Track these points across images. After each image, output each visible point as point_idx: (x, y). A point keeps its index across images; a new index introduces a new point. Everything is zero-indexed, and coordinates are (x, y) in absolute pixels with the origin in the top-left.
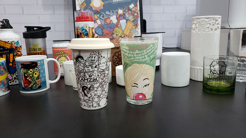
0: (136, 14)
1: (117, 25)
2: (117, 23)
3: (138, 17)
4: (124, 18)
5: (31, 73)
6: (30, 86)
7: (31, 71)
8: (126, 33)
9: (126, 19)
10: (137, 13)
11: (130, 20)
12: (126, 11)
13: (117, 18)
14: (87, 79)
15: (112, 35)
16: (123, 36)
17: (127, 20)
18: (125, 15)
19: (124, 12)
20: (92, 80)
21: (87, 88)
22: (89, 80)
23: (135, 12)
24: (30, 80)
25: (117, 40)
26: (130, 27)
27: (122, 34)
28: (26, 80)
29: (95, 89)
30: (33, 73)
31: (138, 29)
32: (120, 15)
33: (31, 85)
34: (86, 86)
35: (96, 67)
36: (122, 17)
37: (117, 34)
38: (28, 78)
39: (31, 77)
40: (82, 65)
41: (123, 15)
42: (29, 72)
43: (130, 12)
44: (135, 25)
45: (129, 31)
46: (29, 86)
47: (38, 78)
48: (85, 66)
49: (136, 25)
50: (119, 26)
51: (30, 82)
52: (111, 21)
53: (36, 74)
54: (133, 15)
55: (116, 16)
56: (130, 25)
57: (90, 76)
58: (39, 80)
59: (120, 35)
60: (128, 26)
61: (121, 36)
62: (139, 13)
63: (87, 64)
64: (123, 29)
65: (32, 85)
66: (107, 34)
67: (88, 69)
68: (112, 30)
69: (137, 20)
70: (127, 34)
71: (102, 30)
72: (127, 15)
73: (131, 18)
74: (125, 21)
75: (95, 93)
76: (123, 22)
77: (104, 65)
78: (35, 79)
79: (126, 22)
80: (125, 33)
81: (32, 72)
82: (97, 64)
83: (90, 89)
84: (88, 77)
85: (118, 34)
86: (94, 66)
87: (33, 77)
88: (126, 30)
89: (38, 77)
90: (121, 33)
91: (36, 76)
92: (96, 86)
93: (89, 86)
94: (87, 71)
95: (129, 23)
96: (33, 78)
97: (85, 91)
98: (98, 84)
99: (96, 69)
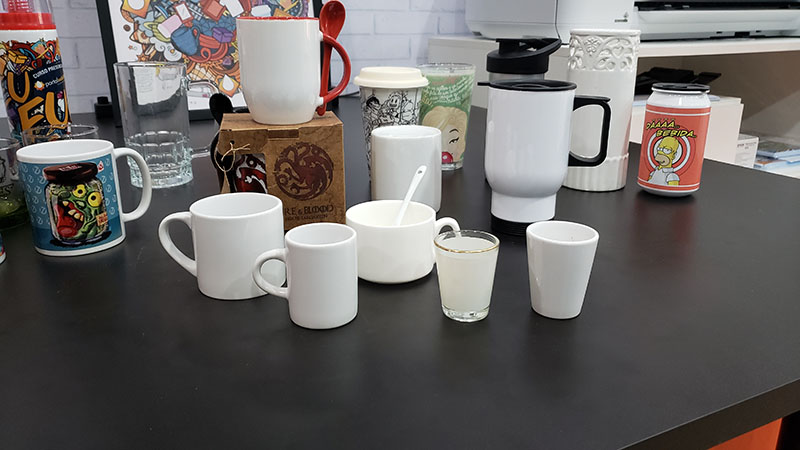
5: (80, 195)
6: (80, 234)
7: (80, 192)
15: (228, 54)
24: (77, 216)
28: (66, 218)
30: (87, 195)
33: (82, 229)
35: (397, 116)
38: (71, 213)
39: (82, 208)
40: (376, 112)
42: (75, 193)
46: (76, 234)
47: (101, 208)
48: (381, 114)
51: (79, 223)
52: (225, 8)
53: (94, 198)
58: (102, 215)
63: (384, 111)
65: (85, 230)
66: (214, 51)
67: (385, 118)
68: (229, 40)
71: (195, 37)
77: (410, 114)
78: (93, 213)
81: (84, 192)
82: (399, 111)
86: (395, 114)
87: (85, 206)
89: (101, 205)
91: (94, 203)
96: (86, 209)
99: (398, 120)
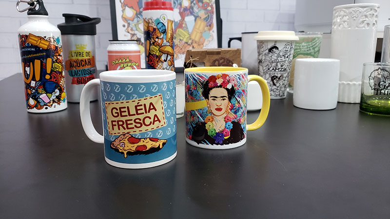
0: (209, 8)
1: (180, 25)
2: (180, 21)
3: (213, 13)
4: (192, 13)
8: (195, 37)
9: (194, 16)
10: (212, 6)
11: (201, 18)
12: (194, 2)
13: (181, 13)
14: (279, 69)
16: (190, 42)
17: (196, 17)
18: (193, 9)
19: (191, 3)
20: (283, 70)
21: (277, 77)
22: (280, 69)
23: (208, 4)
25: (181, 49)
26: (201, 28)
27: (189, 38)
29: (284, 79)
31: (213, 31)
32: (186, 9)
34: (276, 75)
36: (188, 11)
37: (180, 40)
40: (276, 55)
41: (189, 9)
43: (200, 4)
44: (208, 25)
45: (198, 35)
48: (279, 56)
49: (210, 26)
50: (184, 25)
54: (205, 9)
55: (178, 11)
56: (201, 24)
57: (281, 66)
59: (185, 40)
60: (197, 27)
61: (187, 43)
62: (214, 6)
63: (281, 54)
64: (190, 31)
67: (281, 59)
69: (212, 18)
70: (197, 39)
72: (196, 10)
73: (202, 14)
74: (192, 18)
75: (284, 82)
76: (189, 19)
79: (195, 20)
80: (193, 37)
82: (289, 54)
83: (279, 78)
84: (280, 67)
85: (182, 39)
86: (286, 56)
88: (195, 33)
90: (186, 37)
92: (285, 75)
93: (279, 76)
94: (280, 61)
95: (199, 22)
97: (274, 80)
98: (286, 74)
99: (287, 59)
